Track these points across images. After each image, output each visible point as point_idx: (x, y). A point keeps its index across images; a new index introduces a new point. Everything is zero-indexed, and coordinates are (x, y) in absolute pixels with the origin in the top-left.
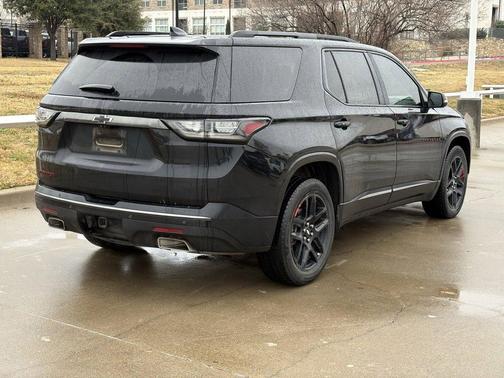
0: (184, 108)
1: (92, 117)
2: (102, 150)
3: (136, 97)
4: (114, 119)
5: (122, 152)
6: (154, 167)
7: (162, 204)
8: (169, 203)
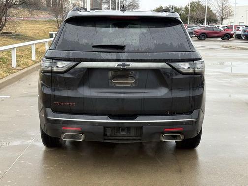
0: (179, 55)
1: (114, 65)
2: (117, 85)
3: (143, 50)
4: (133, 65)
5: (134, 85)
6: (162, 92)
7: (167, 115)
8: (172, 113)
